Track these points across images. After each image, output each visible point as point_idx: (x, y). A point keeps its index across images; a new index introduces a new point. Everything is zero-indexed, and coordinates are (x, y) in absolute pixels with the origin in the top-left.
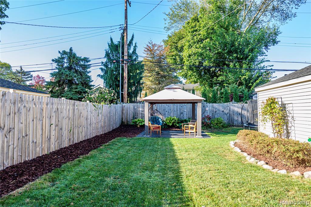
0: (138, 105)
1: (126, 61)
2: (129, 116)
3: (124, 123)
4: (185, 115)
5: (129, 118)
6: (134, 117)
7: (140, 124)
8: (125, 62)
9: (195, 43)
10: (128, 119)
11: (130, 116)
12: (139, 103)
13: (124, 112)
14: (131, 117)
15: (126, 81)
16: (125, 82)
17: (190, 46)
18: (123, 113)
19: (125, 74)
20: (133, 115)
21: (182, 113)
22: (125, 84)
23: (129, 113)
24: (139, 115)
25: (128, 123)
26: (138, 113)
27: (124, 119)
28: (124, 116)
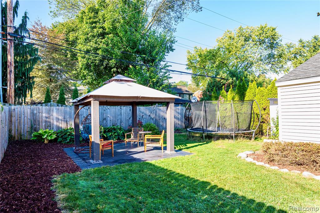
0: (39, 108)
1: (11, 36)
2: (22, 126)
3: (14, 138)
4: (109, 122)
5: (24, 129)
6: (32, 127)
7: (49, 138)
8: (9, 37)
9: (94, 36)
10: (22, 131)
11: (24, 125)
12: (40, 105)
13: (13, 119)
14: (26, 127)
15: (13, 70)
16: (11, 71)
17: (87, 40)
18: (11, 121)
19: (9, 57)
20: (31, 125)
21: (105, 119)
22: (10, 74)
23: (22, 121)
24: (41, 124)
25: (21, 138)
26: (39, 121)
27: (13, 132)
28: (13, 126)
